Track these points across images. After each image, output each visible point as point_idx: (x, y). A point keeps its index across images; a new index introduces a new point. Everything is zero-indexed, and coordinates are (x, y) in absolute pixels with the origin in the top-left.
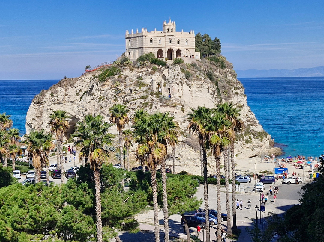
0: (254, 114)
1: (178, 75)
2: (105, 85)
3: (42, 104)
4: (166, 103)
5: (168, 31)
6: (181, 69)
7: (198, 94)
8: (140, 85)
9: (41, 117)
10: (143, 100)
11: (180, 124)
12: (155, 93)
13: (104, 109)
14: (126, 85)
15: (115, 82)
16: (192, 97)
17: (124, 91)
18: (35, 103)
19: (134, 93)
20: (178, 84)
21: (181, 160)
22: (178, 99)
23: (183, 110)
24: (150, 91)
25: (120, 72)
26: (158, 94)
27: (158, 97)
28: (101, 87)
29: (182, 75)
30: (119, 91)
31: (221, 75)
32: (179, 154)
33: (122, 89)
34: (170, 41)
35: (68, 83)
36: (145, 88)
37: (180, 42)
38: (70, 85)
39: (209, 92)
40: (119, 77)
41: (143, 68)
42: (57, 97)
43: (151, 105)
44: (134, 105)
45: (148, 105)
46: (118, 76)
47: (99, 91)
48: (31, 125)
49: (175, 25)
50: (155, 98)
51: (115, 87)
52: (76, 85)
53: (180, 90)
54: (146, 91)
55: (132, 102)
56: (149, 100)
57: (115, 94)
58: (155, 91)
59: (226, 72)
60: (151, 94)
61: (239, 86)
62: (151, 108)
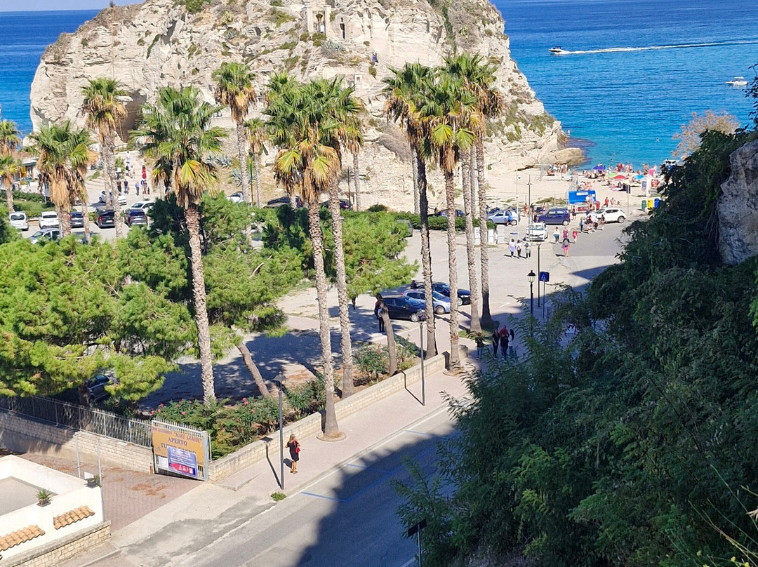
0: (525, 78)
2: (200, 19)
3: (62, 64)
4: (335, 58)
7: (406, 36)
8: (279, 17)
9: (63, 94)
10: (286, 52)
11: (367, 102)
12: (311, 35)
13: (201, 73)
14: (247, 18)
15: (222, 12)
16: (393, 44)
17: (243, 34)
18: (47, 63)
19: (265, 37)
20: (361, 15)
21: (372, 180)
22: (362, 49)
23: (373, 73)
24: (300, 33)
26: (319, 38)
27: (318, 46)
28: (192, 25)
30: (232, 34)
32: (368, 169)
33: (238, 29)
35: (119, 17)
36: (290, 25)
38: (122, 21)
39: (428, 31)
40: (230, 2)
42: (95, 48)
43: (304, 64)
44: (267, 63)
45: (297, 64)
47: (189, 35)
48: (43, 112)
50: (312, 47)
51: (224, 24)
52: (135, 22)
53: (366, 29)
54: (291, 31)
55: (262, 57)
56: (299, 51)
57: (224, 41)
58: (312, 30)
60: (304, 38)
61: (494, 15)
62: (303, 70)
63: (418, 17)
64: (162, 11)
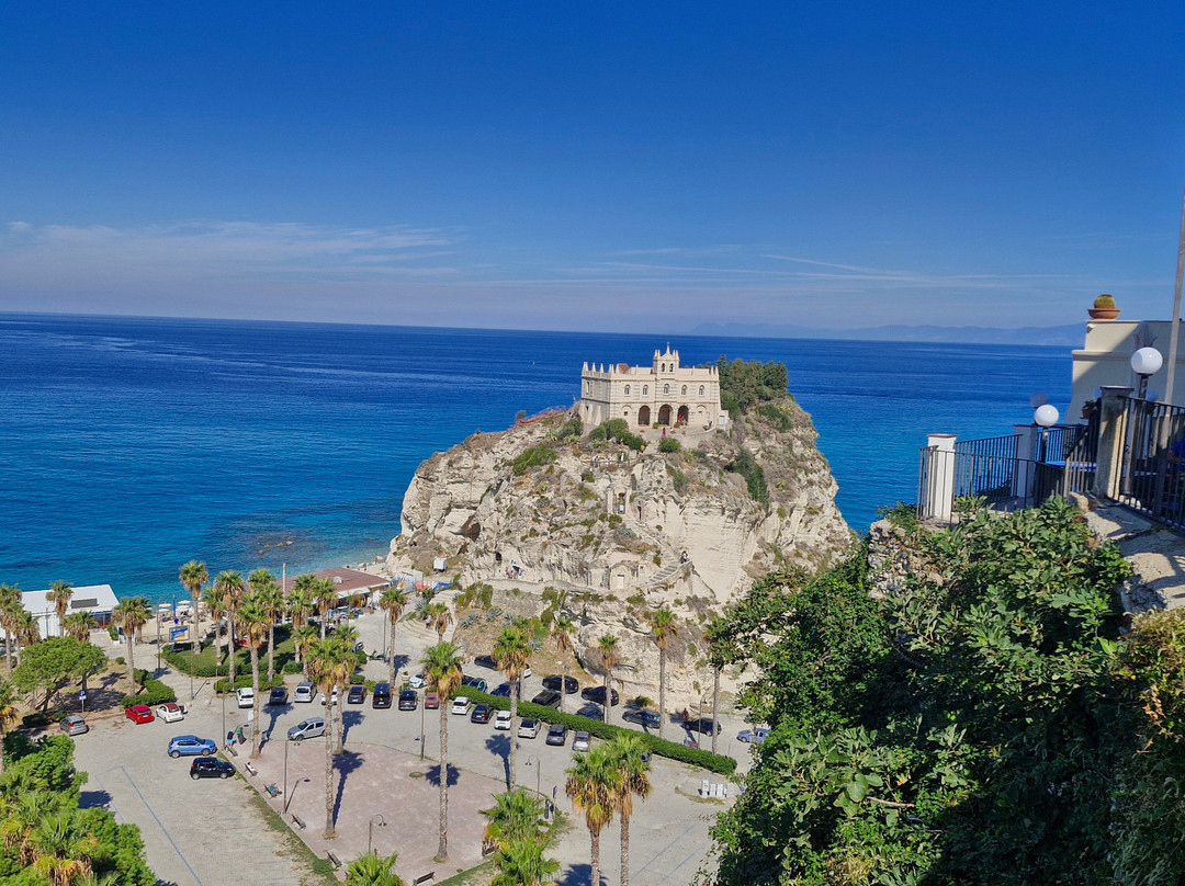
0: (845, 524)
1: (659, 482)
2: (521, 483)
3: (430, 480)
4: (623, 545)
5: (663, 370)
6: (667, 467)
7: (701, 518)
8: (585, 493)
9: (427, 506)
10: (585, 529)
11: (646, 593)
12: (609, 516)
13: (512, 535)
14: (558, 489)
15: (540, 479)
16: (687, 526)
17: (553, 503)
18: (419, 477)
19: (570, 510)
20: (657, 501)
21: (641, 673)
22: (654, 533)
23: (657, 561)
24: (600, 512)
25: (554, 458)
26: (615, 519)
27: (613, 528)
28: (513, 488)
29: (668, 480)
30: (544, 502)
31: (777, 445)
32: (637, 661)
33: (550, 499)
34: (667, 389)
36: (591, 503)
37: (688, 391)
39: (723, 514)
40: (548, 471)
41: (599, 452)
42: (459, 469)
43: (598, 544)
44: (567, 536)
45: (592, 543)
46: (548, 466)
47: (510, 496)
48: (410, 518)
49: (678, 358)
50: (607, 528)
51: (538, 493)
52: (495, 450)
53: (661, 513)
54: (593, 508)
55: (566, 529)
56: (595, 531)
57: (536, 508)
58: (610, 511)
59: (791, 437)
60: (602, 518)
61: (819, 464)
62: (596, 550)
63: (713, 503)
64: (517, 441)
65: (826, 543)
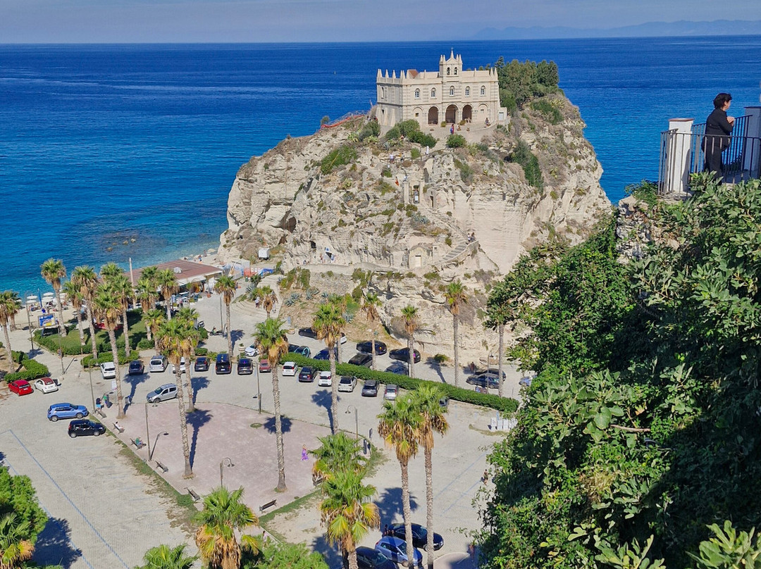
1: (448, 174)
2: (329, 181)
3: (250, 181)
4: (419, 230)
5: (448, 74)
6: (454, 160)
7: (485, 204)
8: (384, 187)
9: (249, 204)
10: (386, 217)
11: (440, 270)
12: (406, 206)
13: (323, 226)
14: (361, 185)
15: (345, 177)
16: (473, 211)
17: (357, 197)
18: (240, 179)
19: (372, 203)
20: (446, 191)
21: (438, 335)
22: (445, 219)
23: (449, 243)
24: (398, 202)
25: (356, 157)
26: (411, 208)
27: (409, 216)
28: (322, 186)
29: (456, 172)
30: (349, 196)
31: (550, 136)
32: (435, 326)
33: (354, 193)
34: (452, 91)
35: (292, 147)
36: (391, 195)
37: (471, 92)
38: (294, 150)
39: (504, 199)
40: (352, 169)
41: (395, 150)
42: (274, 171)
43: (397, 230)
44: (371, 225)
45: (392, 229)
46: (351, 165)
47: (320, 193)
48: (235, 216)
49: (461, 62)
50: (405, 216)
51: (344, 189)
52: (304, 152)
53: (450, 201)
54: (392, 200)
55: (369, 219)
56: (395, 219)
57: (343, 202)
58: (407, 202)
59: (562, 128)
60: (400, 208)
61: (586, 151)
62: (396, 235)
63: (495, 190)
64: (324, 144)
65: (593, 219)
